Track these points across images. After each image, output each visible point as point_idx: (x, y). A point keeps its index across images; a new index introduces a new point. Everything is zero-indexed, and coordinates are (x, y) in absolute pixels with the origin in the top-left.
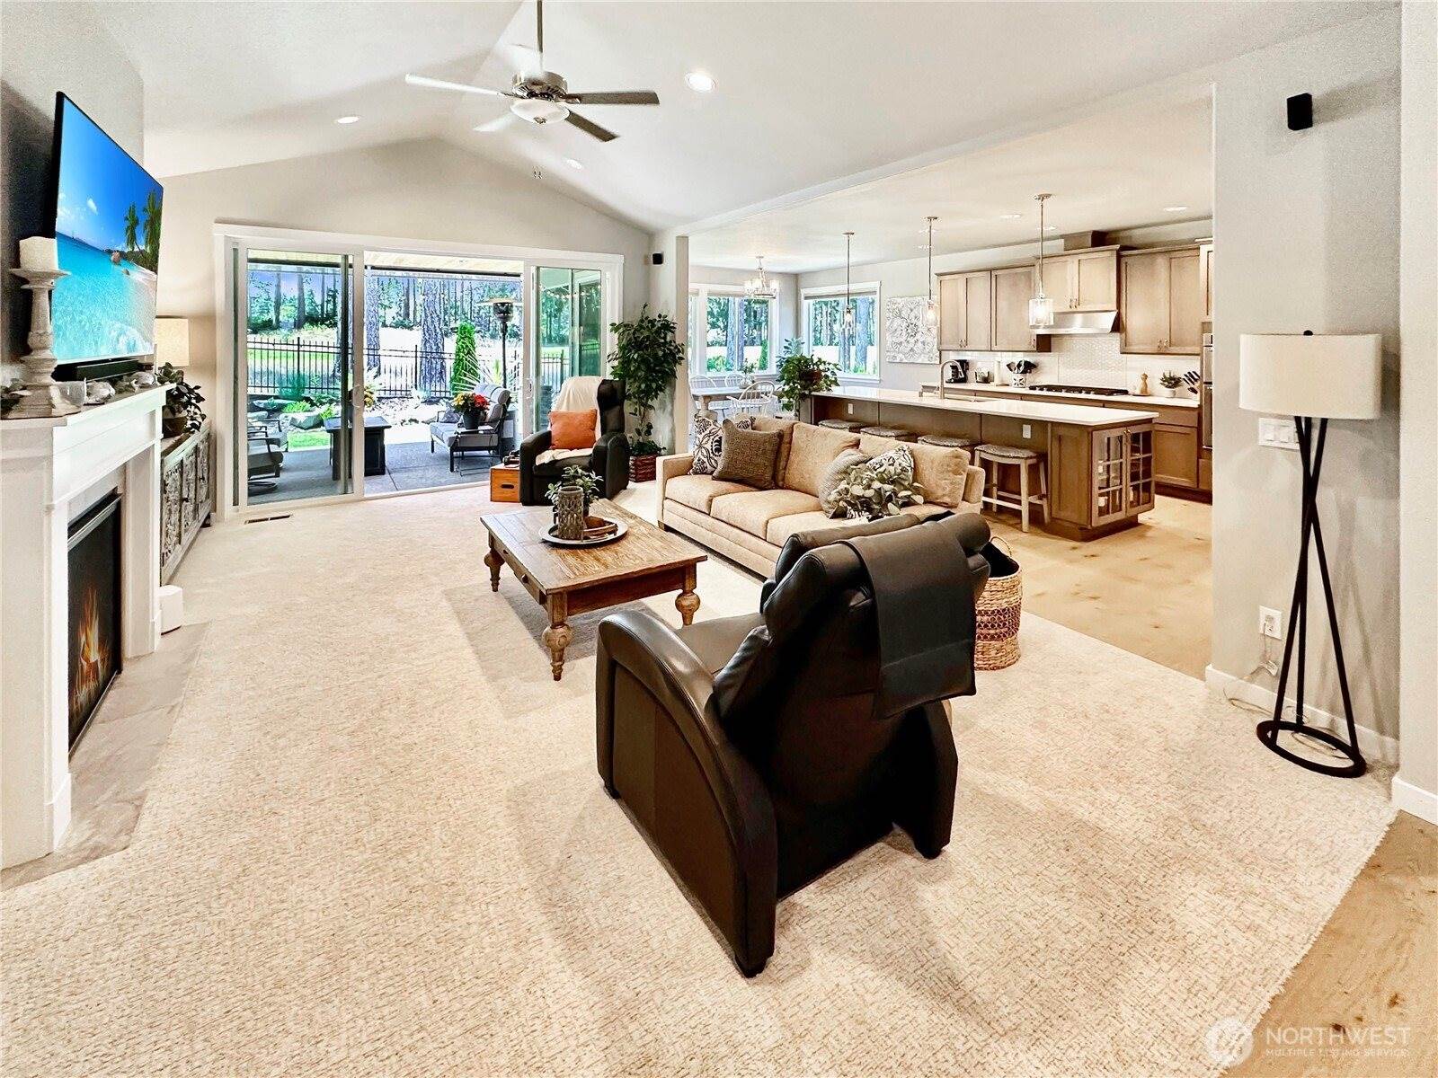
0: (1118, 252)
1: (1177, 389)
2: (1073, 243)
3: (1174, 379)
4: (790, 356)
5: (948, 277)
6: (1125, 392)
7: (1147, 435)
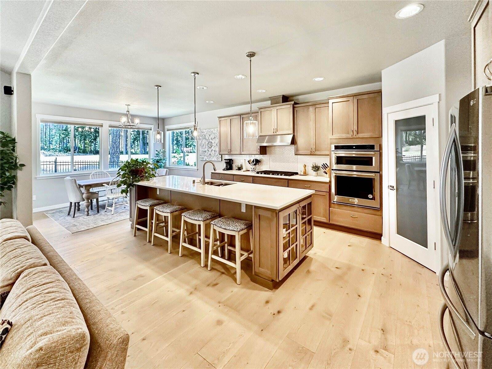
0: (293, 105)
1: (318, 172)
2: (274, 101)
3: (317, 167)
4: (158, 158)
5: (223, 119)
6: (297, 174)
7: (310, 204)
